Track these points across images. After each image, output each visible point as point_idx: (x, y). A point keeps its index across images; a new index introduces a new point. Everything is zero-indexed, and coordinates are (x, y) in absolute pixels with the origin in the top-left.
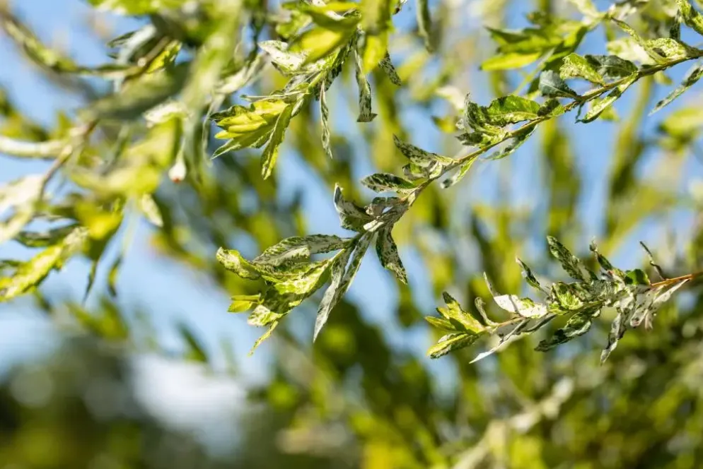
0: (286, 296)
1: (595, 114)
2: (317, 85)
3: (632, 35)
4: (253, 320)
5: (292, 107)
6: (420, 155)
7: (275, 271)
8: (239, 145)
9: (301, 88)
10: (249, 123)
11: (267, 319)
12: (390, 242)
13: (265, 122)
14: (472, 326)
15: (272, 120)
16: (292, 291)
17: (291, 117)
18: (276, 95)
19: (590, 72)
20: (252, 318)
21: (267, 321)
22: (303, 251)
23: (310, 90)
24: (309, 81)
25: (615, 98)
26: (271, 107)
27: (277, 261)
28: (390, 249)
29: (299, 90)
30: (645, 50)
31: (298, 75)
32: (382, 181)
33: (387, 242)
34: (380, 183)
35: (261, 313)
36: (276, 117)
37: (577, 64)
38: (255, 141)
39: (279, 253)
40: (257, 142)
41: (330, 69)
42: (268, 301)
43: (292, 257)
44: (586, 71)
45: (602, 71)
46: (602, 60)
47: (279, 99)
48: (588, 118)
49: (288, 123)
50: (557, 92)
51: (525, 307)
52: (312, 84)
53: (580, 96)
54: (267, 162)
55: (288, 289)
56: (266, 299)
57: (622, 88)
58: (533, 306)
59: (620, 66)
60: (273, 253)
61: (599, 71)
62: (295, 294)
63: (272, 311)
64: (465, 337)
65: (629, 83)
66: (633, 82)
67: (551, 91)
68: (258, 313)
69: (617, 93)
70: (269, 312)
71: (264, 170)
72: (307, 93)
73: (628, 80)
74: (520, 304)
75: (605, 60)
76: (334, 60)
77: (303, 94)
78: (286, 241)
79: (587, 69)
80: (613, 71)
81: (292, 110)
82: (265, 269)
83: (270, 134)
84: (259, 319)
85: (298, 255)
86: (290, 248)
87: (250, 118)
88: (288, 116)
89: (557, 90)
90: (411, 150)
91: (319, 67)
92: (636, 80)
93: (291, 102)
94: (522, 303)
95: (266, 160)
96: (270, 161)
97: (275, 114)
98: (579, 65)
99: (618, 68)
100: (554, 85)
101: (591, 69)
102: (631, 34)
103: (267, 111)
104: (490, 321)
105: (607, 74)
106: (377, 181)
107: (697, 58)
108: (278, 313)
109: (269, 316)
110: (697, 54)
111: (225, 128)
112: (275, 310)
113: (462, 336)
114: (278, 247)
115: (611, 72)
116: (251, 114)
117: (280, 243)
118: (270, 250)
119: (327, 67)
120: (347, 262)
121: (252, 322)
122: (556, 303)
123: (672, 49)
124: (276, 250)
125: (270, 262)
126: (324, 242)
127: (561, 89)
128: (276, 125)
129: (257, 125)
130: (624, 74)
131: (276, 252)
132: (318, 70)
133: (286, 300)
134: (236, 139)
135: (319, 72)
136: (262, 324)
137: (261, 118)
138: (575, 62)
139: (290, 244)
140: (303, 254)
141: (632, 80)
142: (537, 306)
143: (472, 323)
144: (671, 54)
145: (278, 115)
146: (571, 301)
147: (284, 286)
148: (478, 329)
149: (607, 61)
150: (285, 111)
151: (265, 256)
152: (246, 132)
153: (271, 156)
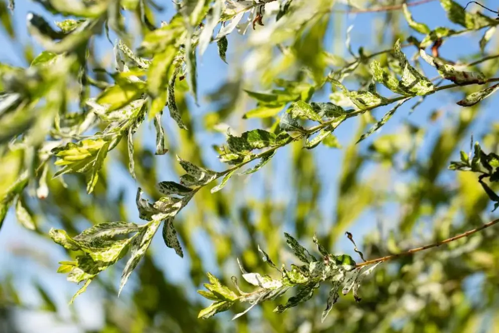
0: (96, 263)
1: (315, 143)
2: (126, 129)
3: (342, 89)
4: (71, 277)
5: (108, 144)
6: (194, 169)
7: (91, 246)
8: (72, 170)
9: (116, 131)
10: (79, 155)
11: (81, 278)
12: (172, 228)
13: (90, 154)
14: (229, 295)
15: (94, 153)
16: (100, 260)
17: (108, 151)
18: (98, 136)
19: (312, 113)
20: (71, 276)
21: (81, 280)
22: (110, 233)
23: (122, 132)
24: (121, 126)
25: (330, 132)
26: (94, 144)
27: (90, 239)
28: (172, 234)
29: (114, 132)
30: (351, 99)
31: (112, 122)
32: (168, 187)
33: (170, 228)
34: (167, 188)
35: (77, 273)
36: (97, 151)
37: (303, 109)
38: (83, 167)
39: (92, 233)
40: (84, 168)
41: (135, 118)
42: (83, 265)
43: (101, 237)
44: (310, 113)
45: (322, 113)
46: (322, 106)
47: (99, 138)
48: (311, 146)
49: (106, 154)
50: (290, 128)
51: (265, 281)
52: (123, 128)
53: (305, 130)
54: (91, 182)
55: (98, 258)
56: (81, 264)
57: (334, 125)
58: (271, 280)
59: (334, 110)
60: (88, 233)
61: (320, 113)
62: (103, 262)
63: (85, 272)
64: (225, 303)
65: (339, 122)
66: (342, 121)
67: (286, 127)
68: (75, 273)
69: (331, 128)
70: (83, 272)
71: (88, 187)
72: (120, 134)
73: (338, 120)
74: (262, 279)
75: (324, 106)
76: (138, 112)
77: (116, 135)
78: (98, 225)
79: (311, 112)
80: (329, 113)
81: (109, 146)
82: (85, 245)
83: (93, 163)
84: (75, 277)
85: (105, 235)
86: (100, 230)
87: (80, 151)
88: (105, 150)
89: (290, 126)
90: (189, 166)
91: (127, 116)
92: (345, 119)
93: (107, 140)
94: (263, 278)
95: (90, 180)
96: (93, 181)
97: (97, 149)
98: (305, 109)
99: (332, 111)
100: (288, 122)
101: (313, 112)
102: (341, 87)
103: (92, 147)
104: (242, 292)
105: (325, 116)
106: (165, 187)
107: (386, 104)
108: (90, 274)
109: (83, 276)
110: (387, 102)
111: (62, 157)
112: (88, 272)
113: (223, 303)
114: (92, 229)
115: (328, 114)
116: (80, 149)
117: (93, 227)
118: (86, 232)
119: (134, 116)
120: (141, 241)
121: (70, 279)
122: (286, 278)
123: (369, 99)
124: (90, 231)
125: (85, 239)
126: (125, 228)
127: (293, 125)
128: (97, 156)
129: (84, 156)
130: (337, 115)
131: (90, 233)
132: (127, 118)
133: (96, 265)
134: (69, 166)
135: (128, 120)
136: (77, 281)
137: (87, 151)
138: (301, 107)
139: (101, 227)
140: (109, 235)
141: (342, 119)
142: (274, 281)
143: (229, 293)
144: (368, 102)
145: (99, 149)
146: (297, 277)
147: (95, 255)
148: (233, 297)
149: (325, 107)
150: (104, 147)
151: (82, 235)
152: (77, 161)
153: (94, 178)
